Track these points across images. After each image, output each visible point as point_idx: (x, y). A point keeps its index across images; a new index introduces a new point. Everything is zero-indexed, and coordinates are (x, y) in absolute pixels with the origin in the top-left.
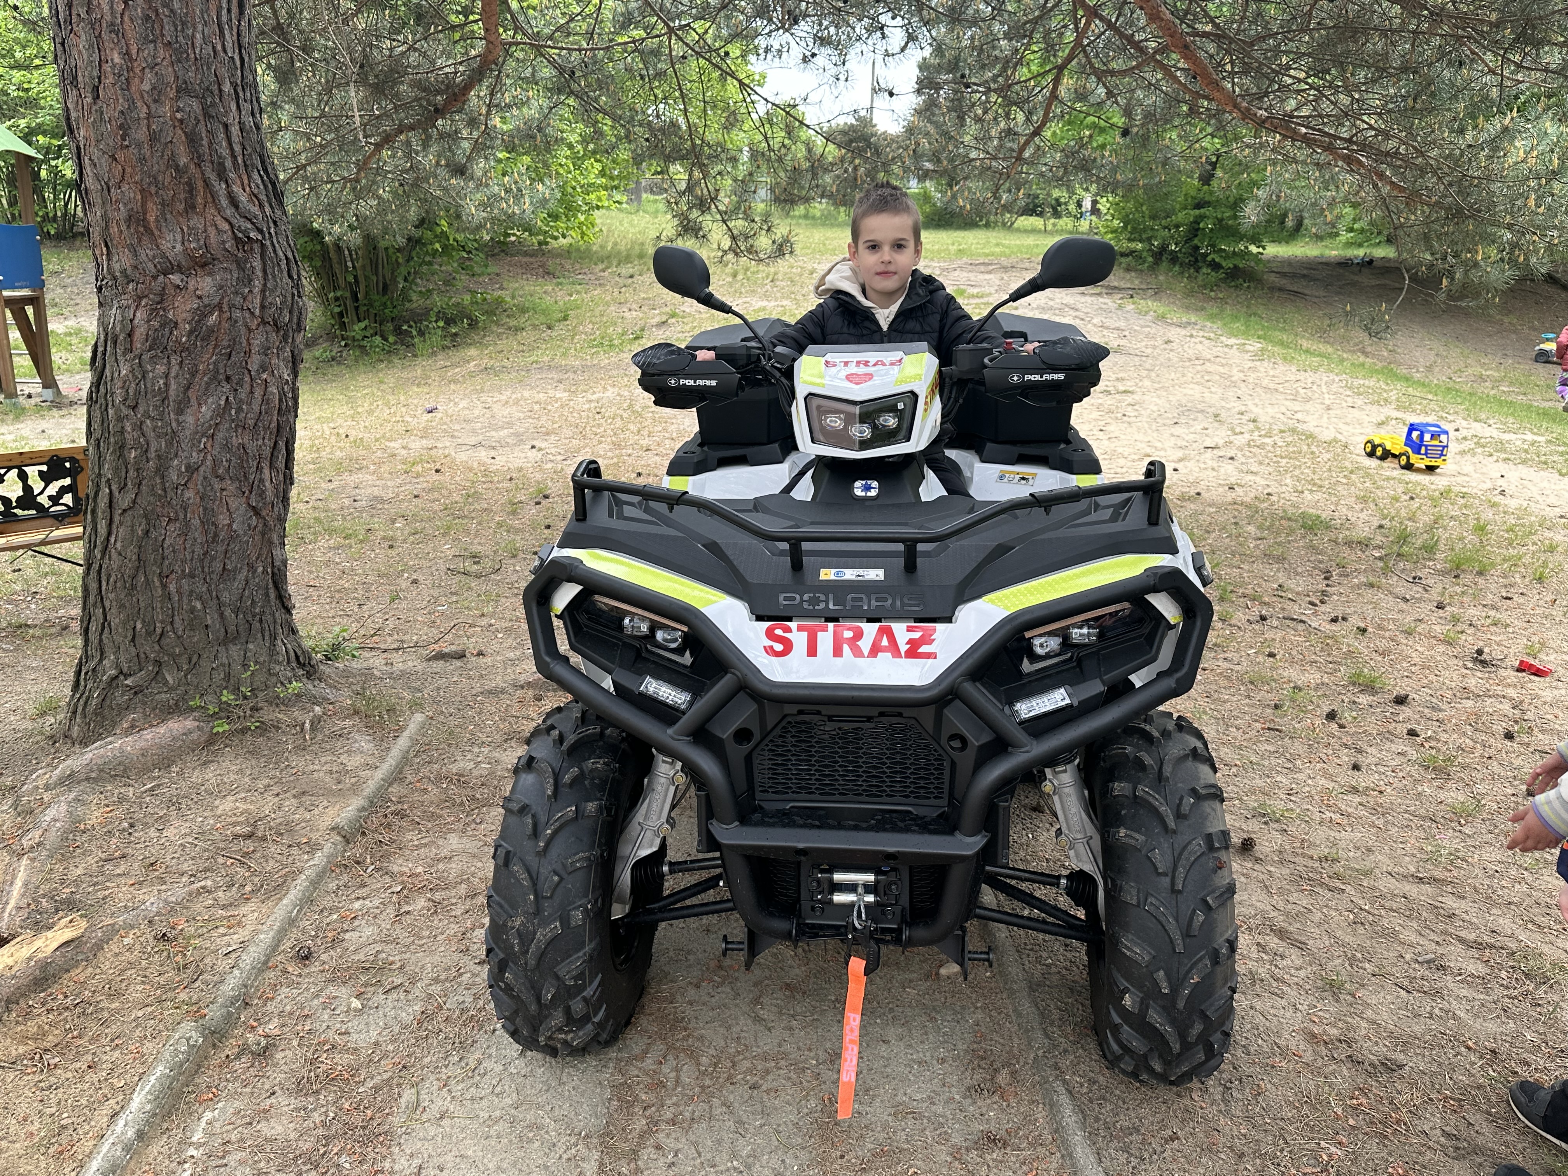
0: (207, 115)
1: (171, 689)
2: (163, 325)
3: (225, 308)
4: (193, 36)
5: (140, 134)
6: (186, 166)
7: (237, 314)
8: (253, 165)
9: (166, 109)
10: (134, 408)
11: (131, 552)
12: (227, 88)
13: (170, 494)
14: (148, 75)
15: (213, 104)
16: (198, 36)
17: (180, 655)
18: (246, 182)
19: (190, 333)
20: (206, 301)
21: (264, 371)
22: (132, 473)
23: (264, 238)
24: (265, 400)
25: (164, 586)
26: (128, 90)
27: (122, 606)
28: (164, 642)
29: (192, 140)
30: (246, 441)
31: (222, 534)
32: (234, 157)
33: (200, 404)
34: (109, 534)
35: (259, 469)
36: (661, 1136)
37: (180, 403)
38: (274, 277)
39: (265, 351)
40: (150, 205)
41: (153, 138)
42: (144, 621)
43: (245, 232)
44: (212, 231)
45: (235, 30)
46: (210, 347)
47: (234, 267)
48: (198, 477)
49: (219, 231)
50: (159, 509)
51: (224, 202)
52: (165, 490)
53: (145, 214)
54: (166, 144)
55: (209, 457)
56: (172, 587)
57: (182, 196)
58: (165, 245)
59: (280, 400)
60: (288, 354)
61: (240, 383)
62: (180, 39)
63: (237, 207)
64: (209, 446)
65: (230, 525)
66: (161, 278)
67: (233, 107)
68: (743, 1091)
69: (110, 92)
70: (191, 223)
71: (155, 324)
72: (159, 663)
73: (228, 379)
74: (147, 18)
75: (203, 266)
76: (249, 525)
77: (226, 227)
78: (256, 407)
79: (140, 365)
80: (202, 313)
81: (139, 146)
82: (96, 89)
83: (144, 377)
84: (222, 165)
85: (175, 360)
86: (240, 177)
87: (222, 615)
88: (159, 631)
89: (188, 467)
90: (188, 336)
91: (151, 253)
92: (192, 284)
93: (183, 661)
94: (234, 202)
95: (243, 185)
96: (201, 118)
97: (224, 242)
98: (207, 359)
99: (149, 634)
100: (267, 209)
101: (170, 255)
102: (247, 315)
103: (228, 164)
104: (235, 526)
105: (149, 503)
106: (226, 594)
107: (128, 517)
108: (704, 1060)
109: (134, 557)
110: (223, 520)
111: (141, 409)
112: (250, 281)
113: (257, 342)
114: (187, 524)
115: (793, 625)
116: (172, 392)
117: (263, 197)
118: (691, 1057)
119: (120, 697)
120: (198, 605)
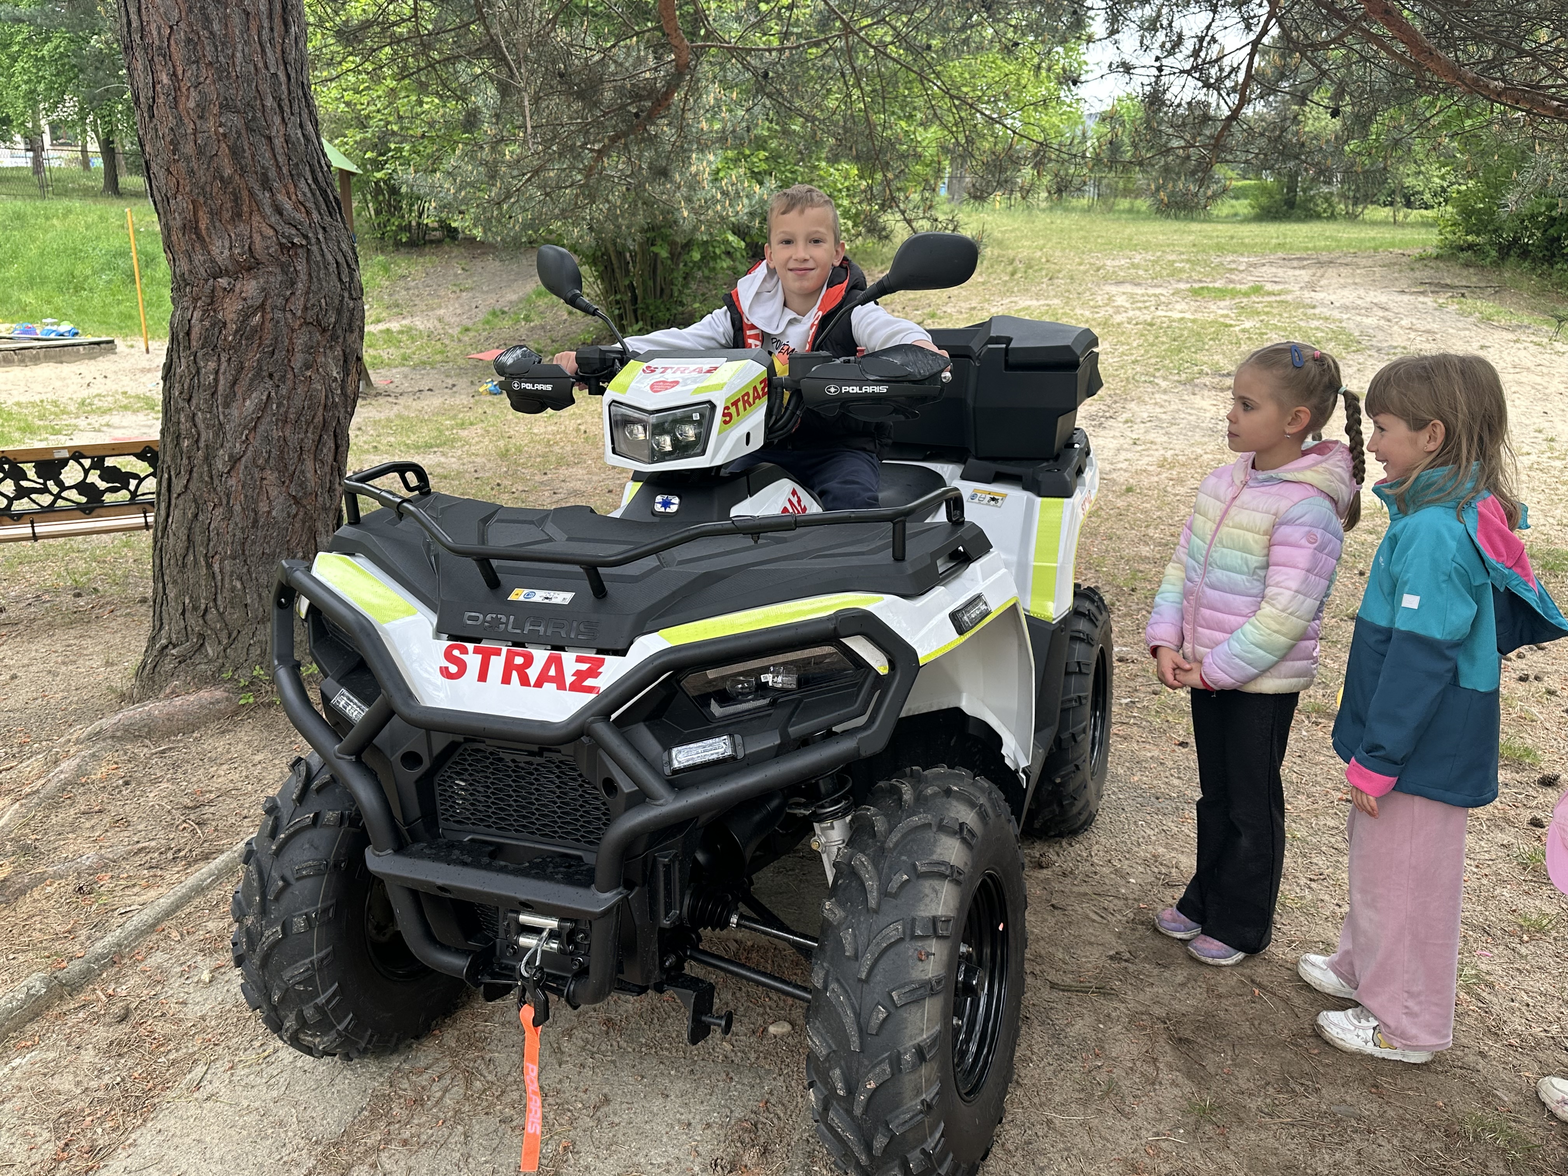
0: (249, 129)
1: (210, 661)
2: (213, 325)
3: (268, 310)
4: (233, 55)
5: (189, 149)
6: (231, 177)
7: (279, 315)
8: (300, 175)
9: (210, 124)
10: (189, 401)
11: (183, 533)
12: (269, 102)
13: (216, 482)
14: (193, 93)
15: (254, 118)
16: (239, 54)
17: (221, 630)
18: (292, 190)
19: (237, 332)
20: (249, 302)
21: (307, 369)
22: (185, 461)
23: (309, 243)
24: (310, 396)
25: (209, 566)
26: (176, 108)
27: (175, 582)
28: (209, 617)
29: (236, 153)
30: (287, 433)
31: (262, 521)
32: (279, 168)
33: (244, 400)
34: (168, 516)
35: (300, 459)
36: (384, 1156)
37: (227, 397)
38: (319, 280)
39: (310, 349)
40: (201, 213)
41: (200, 151)
42: (191, 597)
43: (289, 238)
44: (257, 238)
45: (279, 49)
46: (255, 346)
47: (278, 270)
48: (241, 466)
49: (264, 237)
50: (206, 495)
51: (268, 211)
52: (211, 478)
53: (197, 222)
54: (212, 157)
55: (251, 448)
56: (216, 567)
57: (229, 205)
58: (215, 251)
59: (326, 397)
60: (338, 352)
61: (283, 378)
62: (221, 59)
63: (281, 214)
64: (251, 437)
65: (269, 512)
66: (211, 281)
67: (277, 120)
68: (493, 1122)
69: (162, 110)
70: (238, 231)
71: (207, 323)
72: (202, 636)
73: (271, 376)
74: (189, 41)
75: (249, 269)
76: (289, 514)
77: (271, 232)
78: (297, 402)
79: (195, 362)
80: (246, 315)
81: (188, 159)
82: (150, 108)
83: (198, 372)
84: (265, 175)
85: (224, 357)
86: (285, 186)
87: (260, 596)
88: (203, 607)
89: (231, 456)
90: (235, 335)
91: (202, 258)
92: (238, 286)
93: (224, 635)
94: (279, 211)
95: (288, 193)
96: (243, 132)
97: (268, 248)
98: (252, 358)
99: (195, 608)
100: (315, 216)
101: (219, 260)
102: (289, 315)
103: (272, 174)
104: (274, 513)
105: (198, 489)
106: (265, 576)
107: (180, 501)
108: (478, 1084)
109: (184, 538)
110: (263, 507)
111: (194, 402)
112: (293, 283)
113: (300, 341)
114: (230, 510)
115: (470, 646)
116: (221, 388)
117: (310, 205)
118: (466, 1078)
119: (168, 665)
120: (238, 585)
